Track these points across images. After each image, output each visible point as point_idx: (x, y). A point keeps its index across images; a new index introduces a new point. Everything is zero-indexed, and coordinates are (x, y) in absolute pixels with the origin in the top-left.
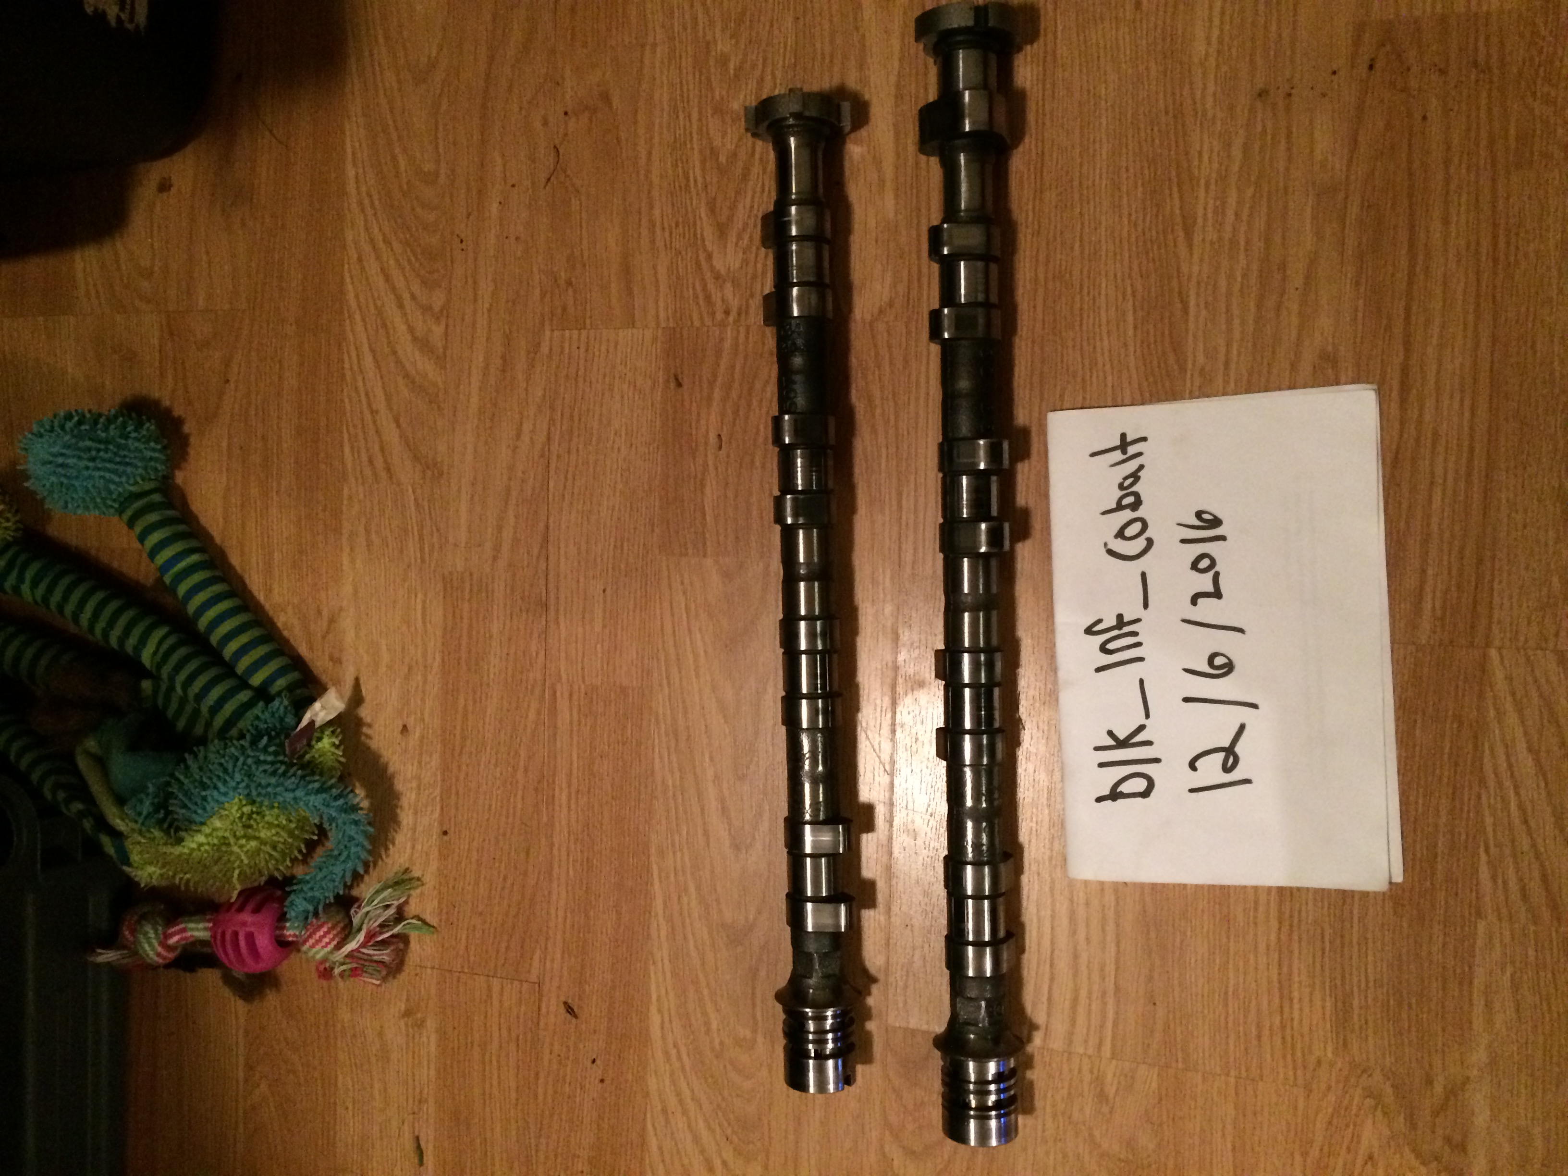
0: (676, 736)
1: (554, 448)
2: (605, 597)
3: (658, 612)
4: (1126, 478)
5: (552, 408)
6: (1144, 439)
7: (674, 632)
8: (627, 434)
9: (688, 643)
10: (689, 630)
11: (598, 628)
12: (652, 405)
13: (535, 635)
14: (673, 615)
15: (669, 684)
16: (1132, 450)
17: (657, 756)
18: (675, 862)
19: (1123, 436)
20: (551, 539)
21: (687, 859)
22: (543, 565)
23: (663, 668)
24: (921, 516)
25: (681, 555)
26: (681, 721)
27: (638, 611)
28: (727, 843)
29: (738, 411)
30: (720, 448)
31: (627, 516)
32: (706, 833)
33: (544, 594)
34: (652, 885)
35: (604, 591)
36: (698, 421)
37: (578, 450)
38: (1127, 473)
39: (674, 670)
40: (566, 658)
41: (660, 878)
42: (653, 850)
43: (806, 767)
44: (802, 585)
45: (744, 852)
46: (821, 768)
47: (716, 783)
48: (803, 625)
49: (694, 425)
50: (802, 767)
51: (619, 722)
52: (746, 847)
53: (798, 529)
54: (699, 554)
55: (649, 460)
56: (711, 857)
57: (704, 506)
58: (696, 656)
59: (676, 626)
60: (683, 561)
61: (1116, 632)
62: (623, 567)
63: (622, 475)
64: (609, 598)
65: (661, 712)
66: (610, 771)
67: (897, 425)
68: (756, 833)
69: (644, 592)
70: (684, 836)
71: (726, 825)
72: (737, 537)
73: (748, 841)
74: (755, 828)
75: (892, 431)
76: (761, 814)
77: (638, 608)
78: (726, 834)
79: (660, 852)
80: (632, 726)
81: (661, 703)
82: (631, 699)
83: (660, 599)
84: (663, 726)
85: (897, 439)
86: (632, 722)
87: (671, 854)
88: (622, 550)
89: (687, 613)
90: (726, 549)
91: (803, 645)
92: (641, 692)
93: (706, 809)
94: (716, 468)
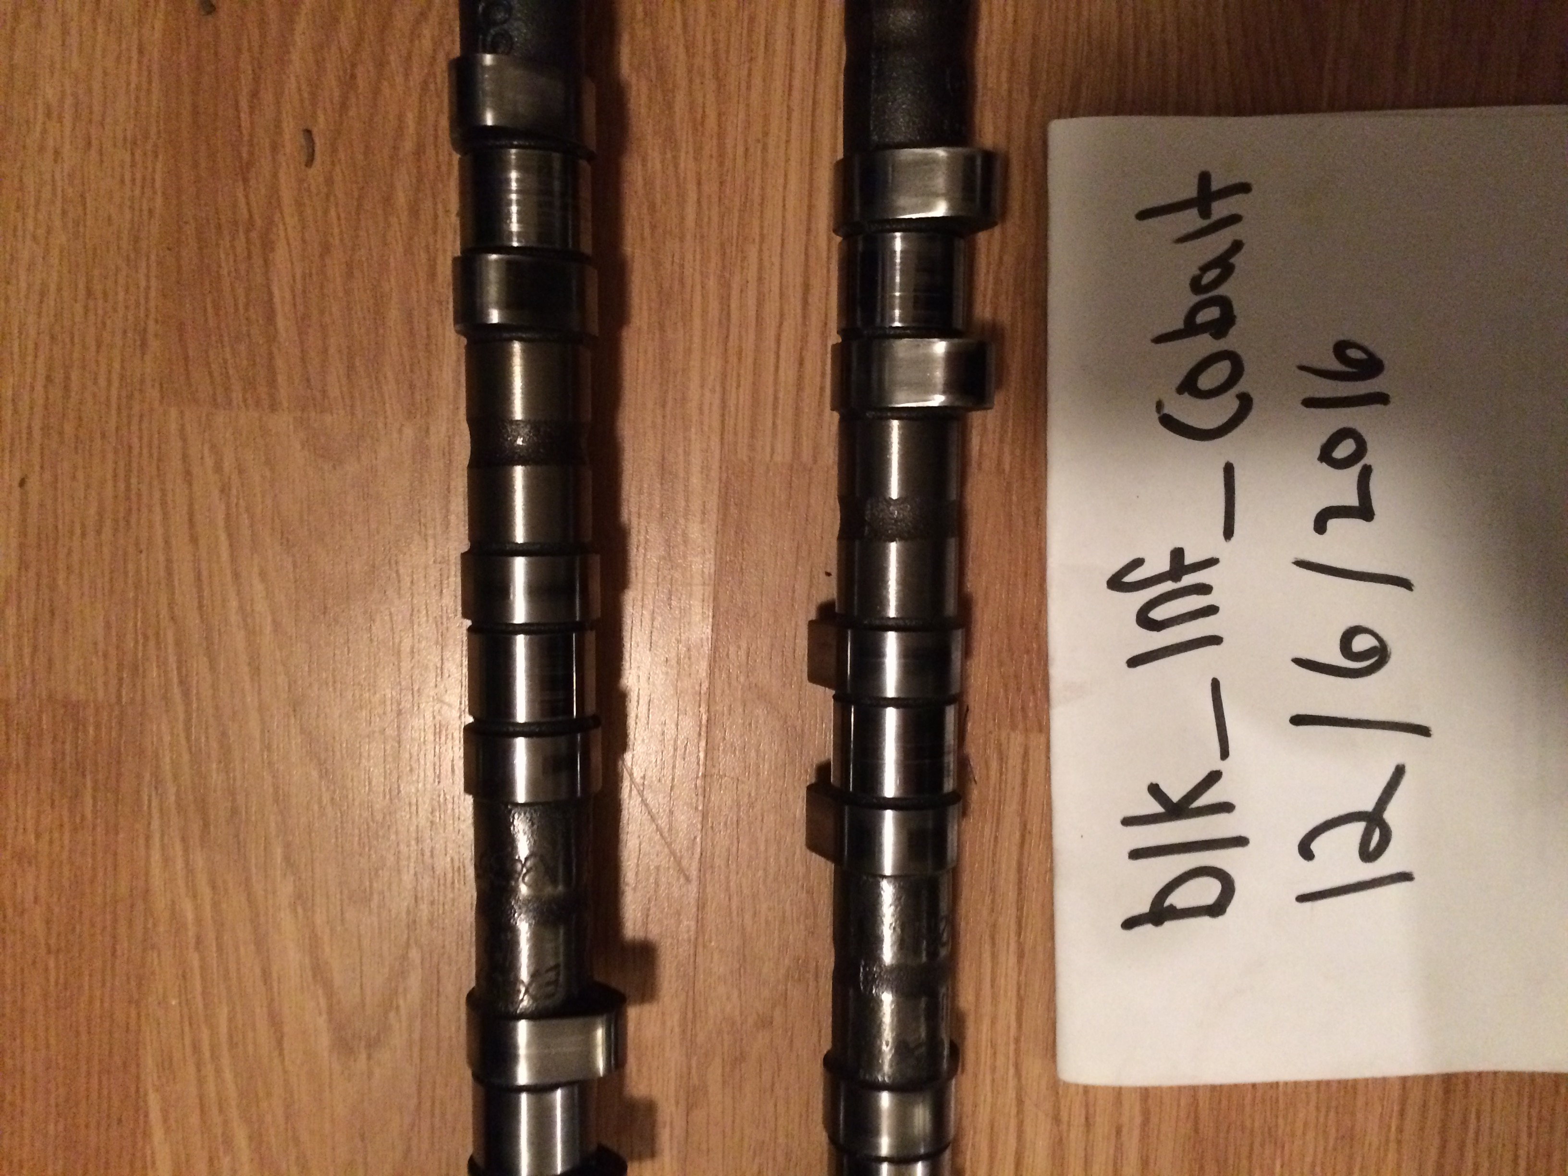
0: (203, 812)
2: (24, 495)
3: (159, 531)
4: (1205, 269)
6: (1244, 188)
7: (199, 578)
8: (77, 117)
9: (234, 604)
10: (236, 575)
12: (141, 52)
14: (194, 540)
15: (186, 694)
16: (1220, 209)
17: (156, 856)
18: (201, 1082)
19: (1204, 178)
21: (228, 1075)
23: (172, 660)
24: (770, 333)
25: (215, 404)
26: (216, 778)
27: (107, 532)
28: (325, 1041)
29: (353, 76)
30: (310, 161)
31: (79, 308)
32: (275, 1021)
34: (147, 1135)
35: (22, 483)
36: (255, 94)
38: (1210, 257)
39: (199, 665)
41: (165, 1120)
42: (149, 1062)
43: (524, 890)
44: (519, 473)
45: (363, 1056)
46: (560, 888)
47: (300, 910)
48: (520, 566)
49: (244, 104)
50: (515, 891)
51: (62, 782)
52: (369, 1046)
53: (511, 340)
54: (258, 403)
55: (133, 180)
56: (285, 1072)
57: (270, 294)
58: (252, 633)
59: (204, 565)
60: (220, 418)
61: (1168, 586)
62: (69, 428)
63: (64, 213)
64: (34, 498)
65: (167, 760)
66: (43, 892)
67: (721, 135)
68: (392, 1015)
69: (122, 486)
70: (223, 1029)
71: (323, 1002)
72: (351, 367)
73: (374, 1033)
74: (389, 1004)
75: (710, 147)
76: (403, 974)
77: (108, 523)
78: (322, 1021)
79: (166, 1065)
80: (95, 789)
81: (167, 739)
82: (91, 730)
83: (163, 503)
84: (172, 790)
85: (721, 164)
86: (95, 782)
87: (191, 1069)
88: (66, 388)
89: (230, 536)
90: (324, 392)
91: (520, 613)
92: (116, 712)
93: (275, 968)
94: (299, 205)
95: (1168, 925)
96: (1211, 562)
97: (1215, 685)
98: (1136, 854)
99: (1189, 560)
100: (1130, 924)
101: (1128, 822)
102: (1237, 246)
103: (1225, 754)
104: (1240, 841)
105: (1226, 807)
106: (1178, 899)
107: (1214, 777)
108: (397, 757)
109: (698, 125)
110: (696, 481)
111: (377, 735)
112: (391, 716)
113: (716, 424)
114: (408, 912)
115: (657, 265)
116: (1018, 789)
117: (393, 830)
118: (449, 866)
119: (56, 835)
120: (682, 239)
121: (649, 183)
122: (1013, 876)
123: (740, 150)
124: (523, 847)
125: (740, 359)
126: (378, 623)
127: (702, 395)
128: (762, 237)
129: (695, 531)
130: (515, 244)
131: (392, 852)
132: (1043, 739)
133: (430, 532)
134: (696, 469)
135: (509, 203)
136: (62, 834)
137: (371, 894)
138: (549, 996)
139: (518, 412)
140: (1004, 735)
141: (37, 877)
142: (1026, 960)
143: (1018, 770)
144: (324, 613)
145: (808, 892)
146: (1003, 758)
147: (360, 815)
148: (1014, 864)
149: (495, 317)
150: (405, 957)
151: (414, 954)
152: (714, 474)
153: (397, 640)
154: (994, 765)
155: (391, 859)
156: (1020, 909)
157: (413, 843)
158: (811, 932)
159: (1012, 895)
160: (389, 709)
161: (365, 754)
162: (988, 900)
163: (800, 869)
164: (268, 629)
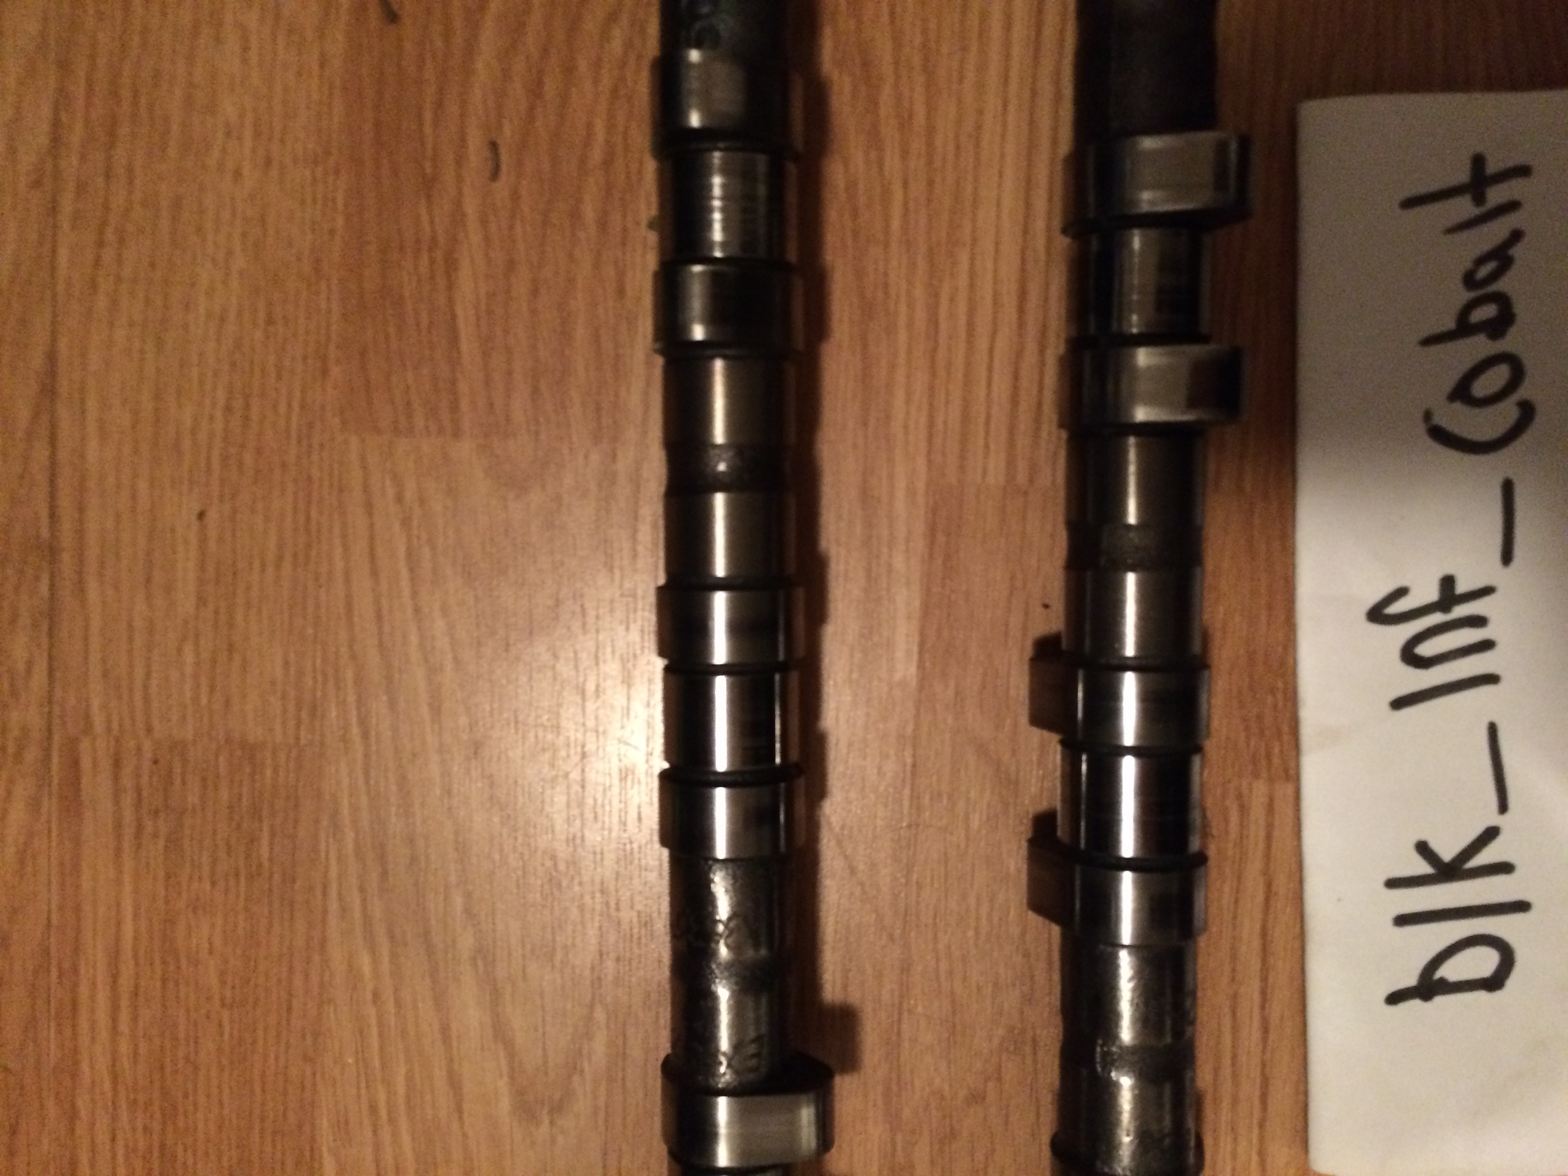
0: (382, 858)
1: (70, 163)
2: (203, 529)
3: (339, 565)
4: (1480, 261)
5: (64, 66)
6: (1523, 171)
7: (378, 613)
8: (257, 134)
9: (414, 639)
10: (417, 610)
11: (186, 603)
12: (322, 66)
13: (25, 619)
14: (375, 573)
15: (365, 736)
16: (1496, 195)
17: (334, 906)
18: (377, 1147)
19: (1478, 161)
20: (64, 387)
21: (406, 1139)
22: (41, 453)
23: (351, 699)
24: (983, 344)
25: (396, 431)
26: (395, 825)
27: (287, 566)
28: (505, 1104)
29: (540, 83)
30: (495, 174)
31: (258, 335)
32: (455, 1083)
33: (45, 521)
35: (201, 515)
36: (439, 105)
37: (130, 170)
38: (1485, 249)
39: (379, 706)
40: (105, 674)
42: (324, 1124)
43: (723, 951)
44: (720, 501)
45: (546, 1120)
46: (763, 952)
47: (480, 963)
48: (720, 602)
49: (428, 116)
50: (714, 953)
51: (239, 826)
52: (551, 1112)
53: (713, 357)
54: (441, 431)
55: (314, 201)
56: (465, 1136)
57: (454, 317)
58: (433, 671)
59: (384, 601)
60: (403, 445)
61: (1437, 618)
62: (249, 458)
63: (244, 235)
64: (213, 533)
65: (346, 802)
66: (218, 942)
67: (931, 130)
68: (576, 1078)
69: (302, 520)
70: (401, 1090)
71: (504, 1062)
72: (536, 390)
73: (557, 1097)
74: (573, 1068)
75: (917, 145)
76: (588, 1036)
77: (288, 558)
78: (503, 1084)
79: (342, 1125)
80: (273, 835)
81: (346, 781)
82: (269, 772)
83: (344, 536)
84: (350, 835)
85: (930, 163)
86: (272, 827)
87: (368, 1133)
88: (246, 418)
89: (411, 570)
90: (508, 419)
91: (720, 653)
92: (294, 755)
93: (454, 1026)
94: (484, 222)
95: (1440, 1001)
96: (1487, 591)
97: (1493, 730)
98: (1402, 920)
99: (1461, 588)
100: (1395, 998)
101: (1393, 883)
102: (1516, 236)
103: (1503, 807)
104: (1521, 906)
105: (1505, 868)
106: (1450, 971)
107: (1490, 834)
108: (581, 804)
109: (905, 123)
110: (900, 505)
111: (560, 779)
112: (575, 759)
113: (923, 446)
114: (593, 968)
115: (860, 274)
116: (1261, 845)
117: (576, 881)
118: (635, 920)
119: (232, 882)
120: (887, 245)
121: (851, 187)
122: (1256, 943)
123: (951, 147)
124: (723, 907)
125: (949, 374)
126: (562, 661)
127: (908, 413)
128: (974, 240)
129: (899, 562)
130: (718, 254)
131: (577, 904)
132: (1290, 789)
133: (617, 564)
134: (900, 494)
135: (710, 210)
136: (238, 883)
137: (554, 949)
138: (751, 1070)
139: (719, 433)
140: (1244, 784)
141: (213, 926)
142: (1272, 1036)
143: (1262, 822)
144: (506, 650)
145: (1024, 956)
146: (1243, 809)
147: (543, 865)
148: (1258, 927)
149: (698, 333)
150: (589, 1019)
151: (600, 1015)
152: (921, 500)
153: (581, 679)
154: (1234, 818)
155: (574, 912)
156: (1264, 979)
157: (598, 895)
158: (1028, 999)
159: (1255, 964)
160: (572, 752)
161: (548, 800)
162: (1227, 969)
163: (1015, 931)
164: (449, 666)
